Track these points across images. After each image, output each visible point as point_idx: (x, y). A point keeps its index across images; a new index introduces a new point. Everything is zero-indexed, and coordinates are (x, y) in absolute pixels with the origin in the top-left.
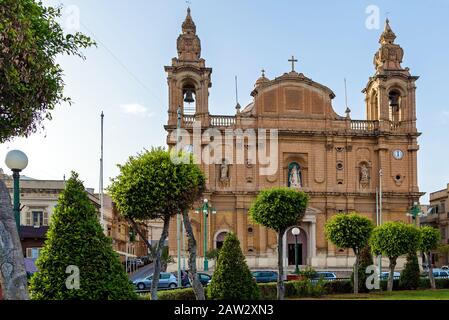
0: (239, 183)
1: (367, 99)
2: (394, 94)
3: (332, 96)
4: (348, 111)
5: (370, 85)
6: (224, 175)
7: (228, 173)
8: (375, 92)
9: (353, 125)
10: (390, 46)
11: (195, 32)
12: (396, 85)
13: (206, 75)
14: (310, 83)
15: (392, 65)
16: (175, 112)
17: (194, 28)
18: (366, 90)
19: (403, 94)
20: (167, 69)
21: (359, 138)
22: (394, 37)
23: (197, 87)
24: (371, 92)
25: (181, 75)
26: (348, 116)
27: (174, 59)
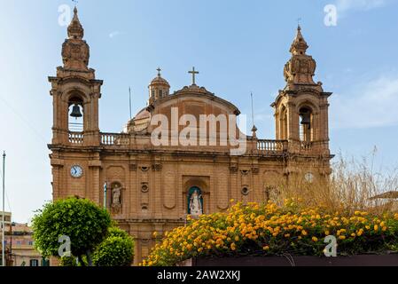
0: (133, 209)
1: (276, 115)
2: (305, 111)
3: (237, 113)
4: (254, 130)
5: (279, 99)
6: (116, 200)
7: (120, 198)
8: (284, 108)
9: (260, 145)
10: (301, 58)
11: (82, 35)
12: (307, 102)
13: (96, 87)
14: (212, 97)
15: (303, 79)
16: (60, 128)
17: (81, 32)
18: (275, 105)
19: (314, 112)
20: (50, 79)
21: (267, 159)
22: (305, 46)
23: (85, 100)
24: (280, 107)
25: (67, 87)
26: (254, 135)
27: (59, 68)
